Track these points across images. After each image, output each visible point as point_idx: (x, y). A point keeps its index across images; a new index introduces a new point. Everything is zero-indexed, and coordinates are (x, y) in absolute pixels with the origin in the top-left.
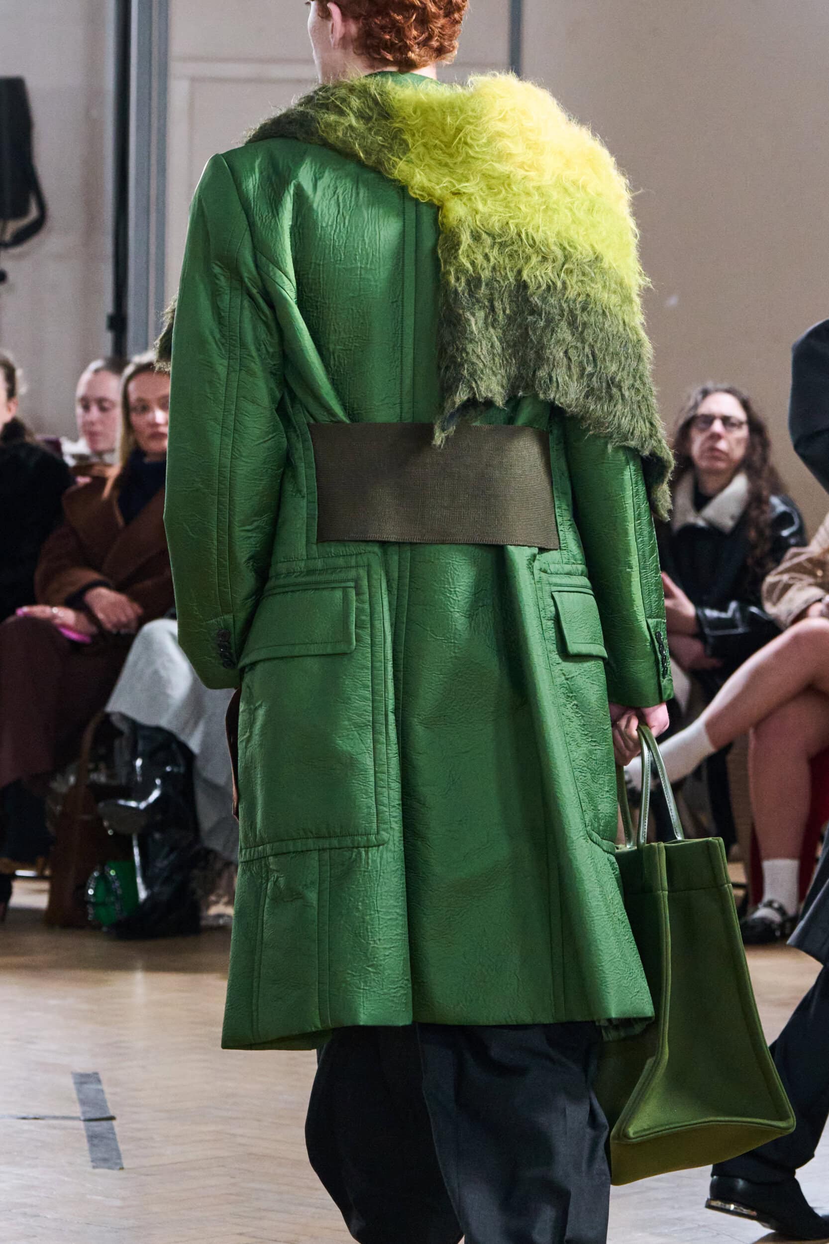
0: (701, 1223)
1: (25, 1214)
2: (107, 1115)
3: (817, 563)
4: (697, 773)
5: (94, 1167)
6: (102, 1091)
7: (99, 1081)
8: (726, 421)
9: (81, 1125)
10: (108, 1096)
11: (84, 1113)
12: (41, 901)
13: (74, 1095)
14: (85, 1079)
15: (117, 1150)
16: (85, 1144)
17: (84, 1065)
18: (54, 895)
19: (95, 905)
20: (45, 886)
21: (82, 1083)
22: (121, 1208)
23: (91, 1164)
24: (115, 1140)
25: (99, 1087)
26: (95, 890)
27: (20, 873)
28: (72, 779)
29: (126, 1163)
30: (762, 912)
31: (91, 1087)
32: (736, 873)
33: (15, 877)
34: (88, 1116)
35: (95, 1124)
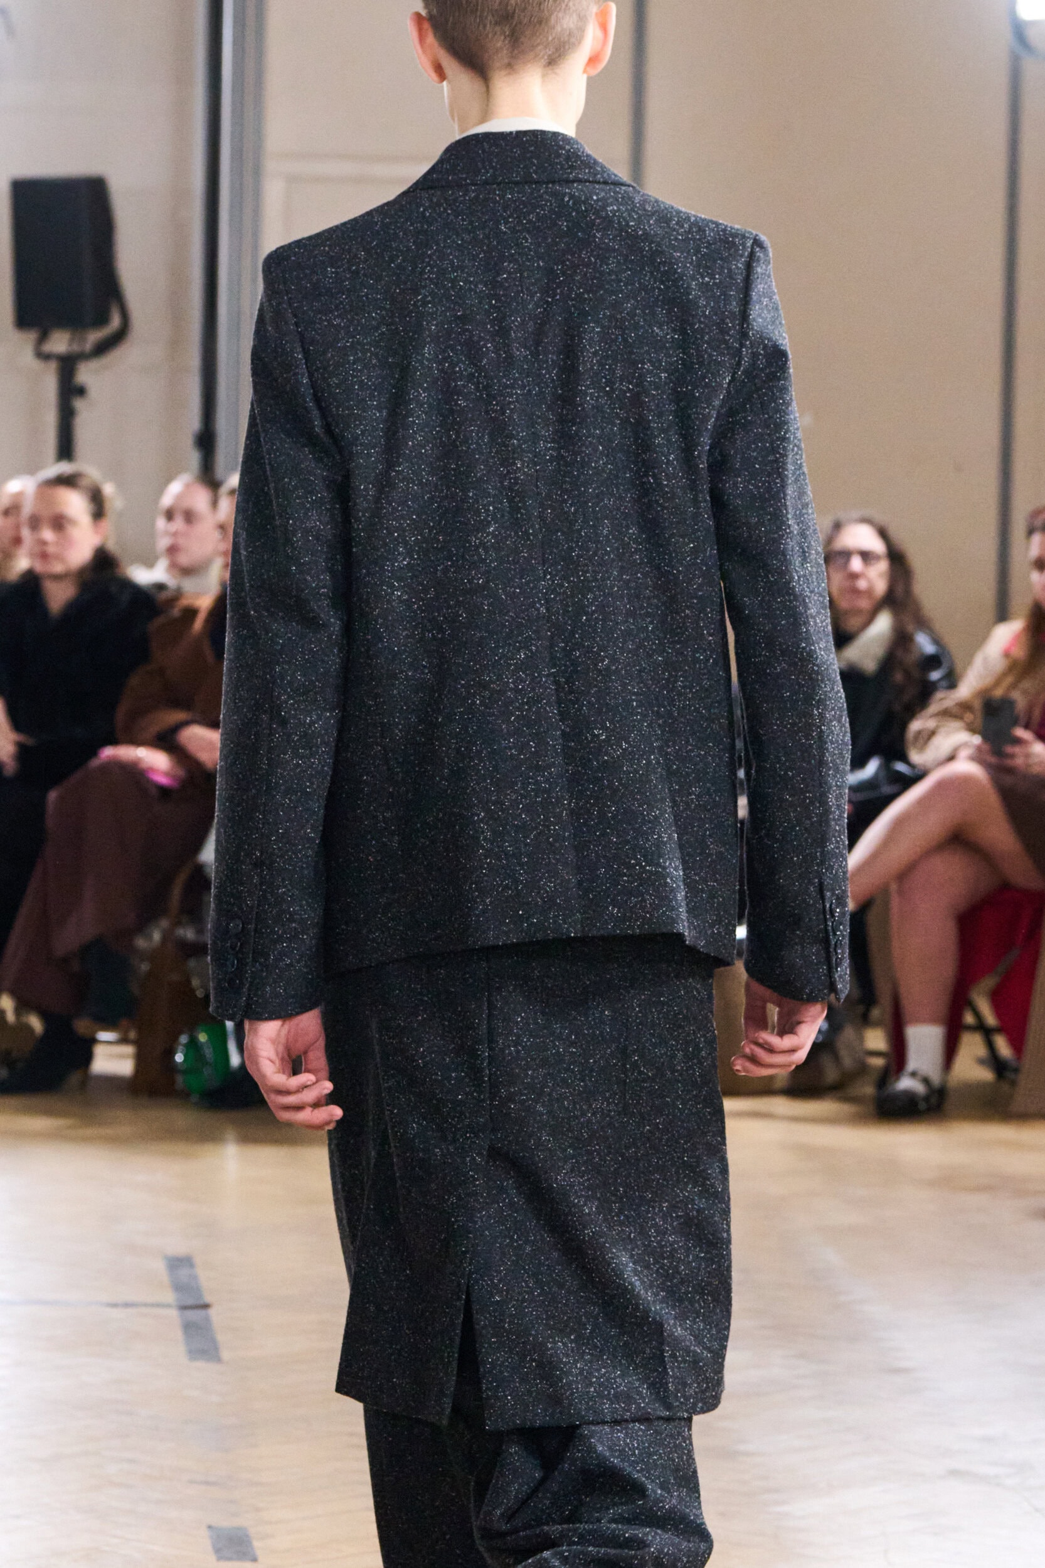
1: (117, 1411)
2: (202, 1302)
3: (965, 707)
5: (190, 1360)
6: (195, 1277)
7: (192, 1265)
8: (866, 556)
9: (174, 1313)
10: (202, 1281)
11: (177, 1299)
12: (126, 1068)
13: (166, 1279)
14: (178, 1263)
15: (214, 1340)
16: (178, 1334)
17: (178, 1246)
18: (141, 1059)
19: (185, 1072)
20: (129, 1050)
21: (175, 1267)
22: (221, 1404)
23: (187, 1356)
24: (211, 1330)
25: (193, 1271)
26: (184, 1055)
27: (104, 1036)
28: (157, 936)
29: (224, 1355)
30: (905, 1083)
31: (183, 1273)
32: (876, 1040)
33: (97, 1041)
34: (183, 1303)
35: (188, 1311)
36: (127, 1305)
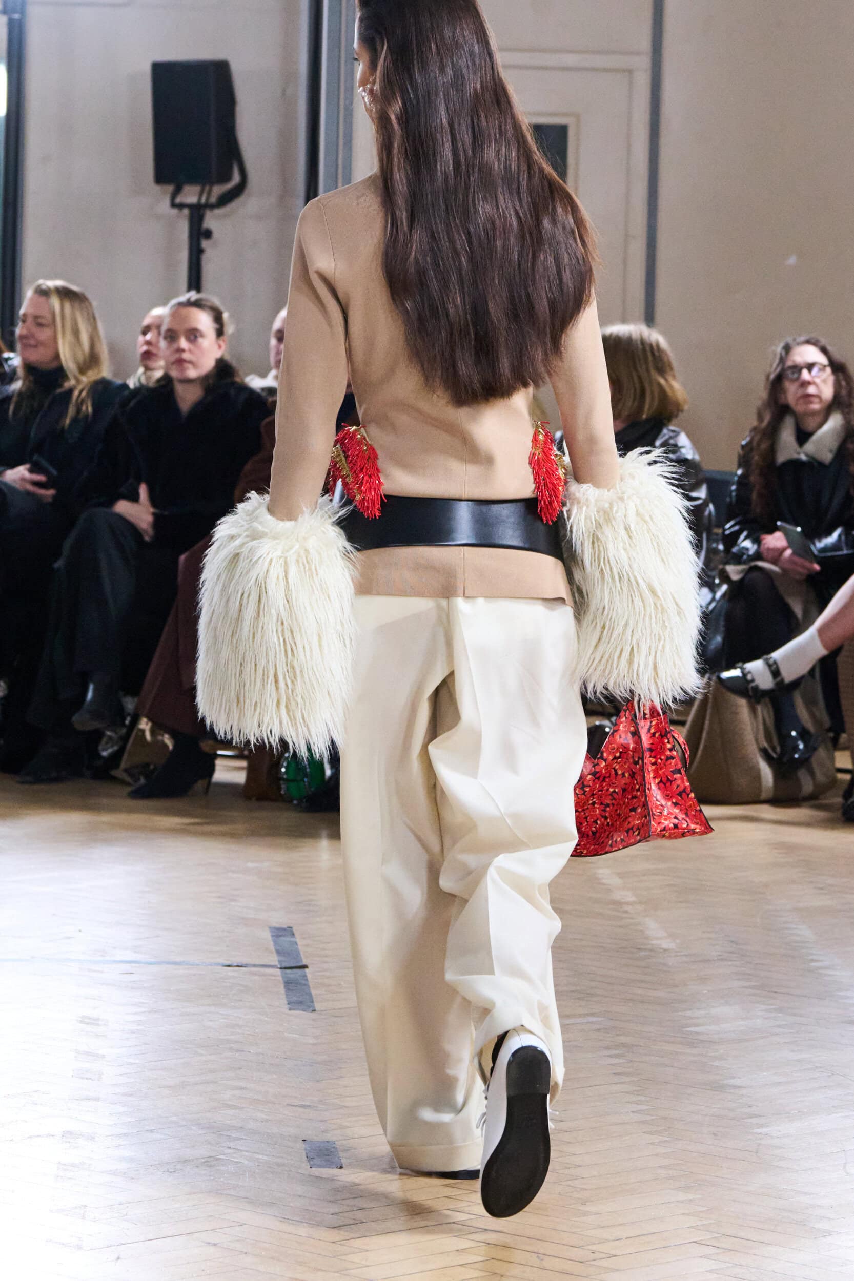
0: (818, 1065)
1: (231, 1049)
2: (300, 964)
4: (812, 672)
5: (290, 1009)
6: (296, 944)
7: (293, 935)
8: (811, 367)
9: (278, 972)
10: (300, 947)
11: (280, 962)
12: (240, 777)
13: (272, 947)
14: (282, 933)
15: (310, 994)
16: (282, 990)
17: (280, 919)
18: (251, 772)
19: (287, 780)
20: (244, 764)
21: (278, 936)
22: (314, 1044)
23: (287, 1006)
24: (307, 985)
25: (293, 939)
26: (287, 768)
27: (223, 752)
29: (318, 1006)
31: (285, 940)
33: (217, 756)
34: (285, 965)
35: (288, 971)
36: (238, 966)
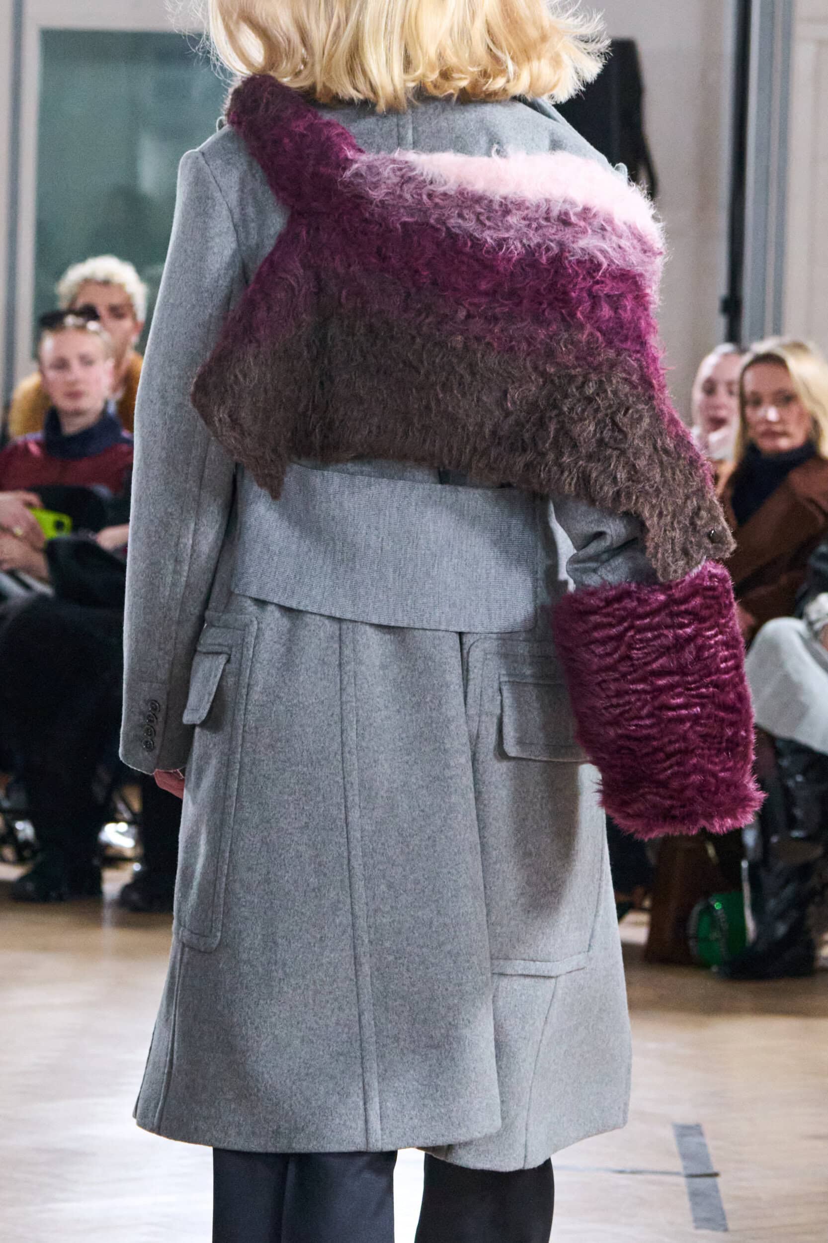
2: (710, 1171)
5: (697, 1228)
6: (704, 1145)
7: (701, 1134)
9: (682, 1181)
10: (711, 1150)
11: (685, 1168)
12: (640, 936)
13: (674, 1148)
14: (686, 1131)
15: (721, 1210)
16: (685, 1202)
17: (685, 1114)
21: (683, 1135)
23: (693, 1224)
24: (718, 1198)
25: (701, 1140)
29: (731, 1225)
31: (693, 1140)
34: (690, 1172)
35: (698, 1180)
36: (633, 1172)
